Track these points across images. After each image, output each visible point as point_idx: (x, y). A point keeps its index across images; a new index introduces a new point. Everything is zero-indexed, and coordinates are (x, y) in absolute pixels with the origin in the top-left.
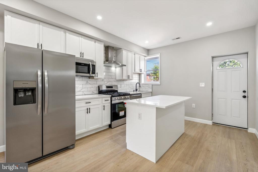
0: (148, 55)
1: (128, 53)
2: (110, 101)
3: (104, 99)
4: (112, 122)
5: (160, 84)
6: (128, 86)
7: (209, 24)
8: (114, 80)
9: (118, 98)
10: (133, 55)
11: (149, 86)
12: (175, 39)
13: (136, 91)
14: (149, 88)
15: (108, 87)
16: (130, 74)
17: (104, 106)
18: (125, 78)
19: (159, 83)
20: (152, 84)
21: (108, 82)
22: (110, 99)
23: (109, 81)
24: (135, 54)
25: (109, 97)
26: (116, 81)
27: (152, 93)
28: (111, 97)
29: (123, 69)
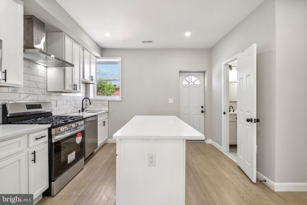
0: (102, 57)
1: (73, 43)
2: (46, 139)
3: (32, 137)
4: (53, 183)
5: (121, 100)
6: (69, 103)
7: (188, 34)
8: (43, 91)
9: (66, 127)
10: (82, 51)
11: (103, 103)
12: (146, 42)
13: (83, 111)
14: (104, 105)
15: (29, 106)
16: (76, 82)
17: (34, 153)
18: (68, 88)
19: (119, 98)
20: (109, 100)
21: (29, 95)
22: (46, 133)
23: (31, 92)
24: (83, 50)
25: (45, 129)
26: (46, 93)
27: (108, 112)
28: (50, 130)
29: (64, 71)
